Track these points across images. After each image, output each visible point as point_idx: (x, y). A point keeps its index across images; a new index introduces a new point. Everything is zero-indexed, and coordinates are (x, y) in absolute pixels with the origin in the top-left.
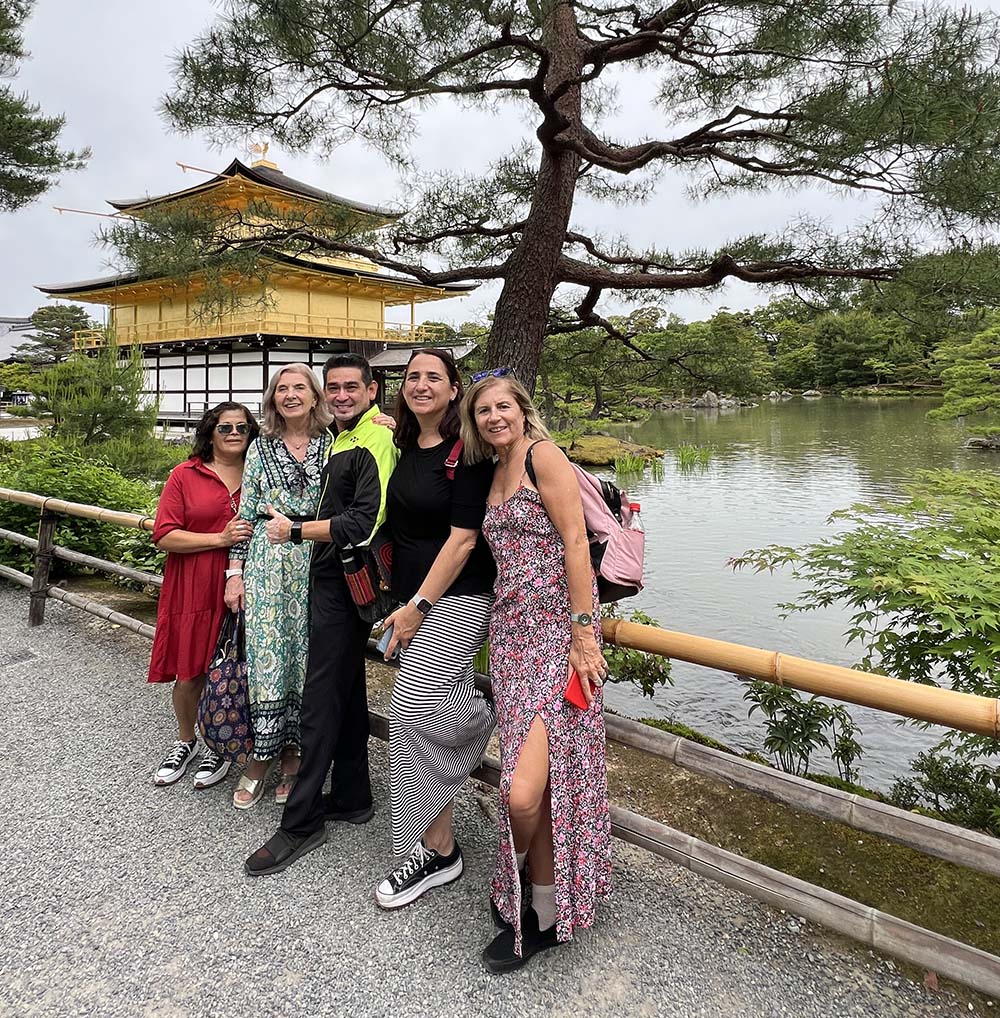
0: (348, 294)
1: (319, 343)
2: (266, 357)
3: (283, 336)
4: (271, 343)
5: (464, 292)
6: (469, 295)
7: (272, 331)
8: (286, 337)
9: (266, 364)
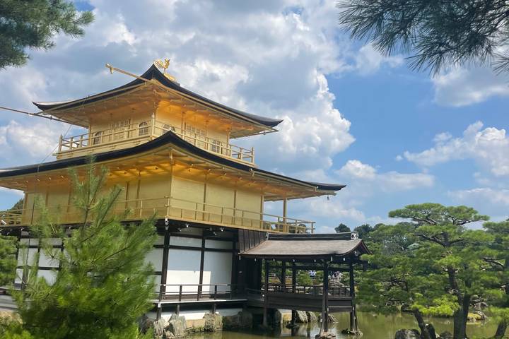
0: (236, 188)
1: (213, 231)
2: (167, 241)
3: (185, 222)
4: (176, 227)
5: (330, 191)
6: (335, 194)
7: (176, 216)
8: (188, 223)
9: (166, 247)
